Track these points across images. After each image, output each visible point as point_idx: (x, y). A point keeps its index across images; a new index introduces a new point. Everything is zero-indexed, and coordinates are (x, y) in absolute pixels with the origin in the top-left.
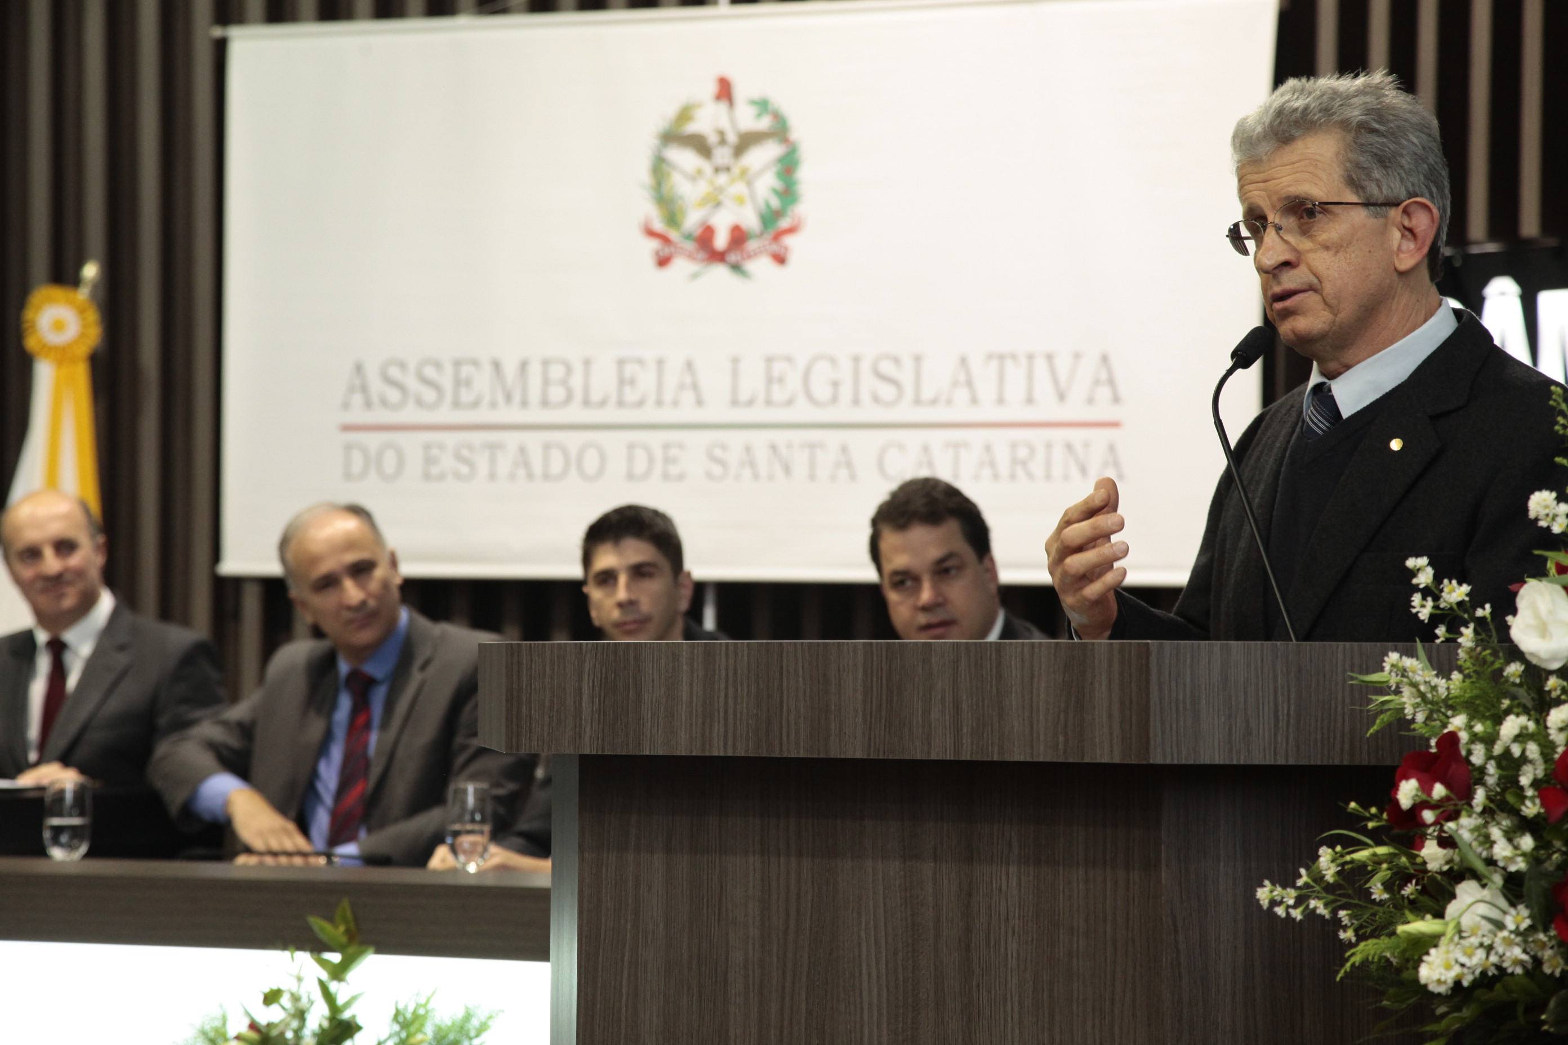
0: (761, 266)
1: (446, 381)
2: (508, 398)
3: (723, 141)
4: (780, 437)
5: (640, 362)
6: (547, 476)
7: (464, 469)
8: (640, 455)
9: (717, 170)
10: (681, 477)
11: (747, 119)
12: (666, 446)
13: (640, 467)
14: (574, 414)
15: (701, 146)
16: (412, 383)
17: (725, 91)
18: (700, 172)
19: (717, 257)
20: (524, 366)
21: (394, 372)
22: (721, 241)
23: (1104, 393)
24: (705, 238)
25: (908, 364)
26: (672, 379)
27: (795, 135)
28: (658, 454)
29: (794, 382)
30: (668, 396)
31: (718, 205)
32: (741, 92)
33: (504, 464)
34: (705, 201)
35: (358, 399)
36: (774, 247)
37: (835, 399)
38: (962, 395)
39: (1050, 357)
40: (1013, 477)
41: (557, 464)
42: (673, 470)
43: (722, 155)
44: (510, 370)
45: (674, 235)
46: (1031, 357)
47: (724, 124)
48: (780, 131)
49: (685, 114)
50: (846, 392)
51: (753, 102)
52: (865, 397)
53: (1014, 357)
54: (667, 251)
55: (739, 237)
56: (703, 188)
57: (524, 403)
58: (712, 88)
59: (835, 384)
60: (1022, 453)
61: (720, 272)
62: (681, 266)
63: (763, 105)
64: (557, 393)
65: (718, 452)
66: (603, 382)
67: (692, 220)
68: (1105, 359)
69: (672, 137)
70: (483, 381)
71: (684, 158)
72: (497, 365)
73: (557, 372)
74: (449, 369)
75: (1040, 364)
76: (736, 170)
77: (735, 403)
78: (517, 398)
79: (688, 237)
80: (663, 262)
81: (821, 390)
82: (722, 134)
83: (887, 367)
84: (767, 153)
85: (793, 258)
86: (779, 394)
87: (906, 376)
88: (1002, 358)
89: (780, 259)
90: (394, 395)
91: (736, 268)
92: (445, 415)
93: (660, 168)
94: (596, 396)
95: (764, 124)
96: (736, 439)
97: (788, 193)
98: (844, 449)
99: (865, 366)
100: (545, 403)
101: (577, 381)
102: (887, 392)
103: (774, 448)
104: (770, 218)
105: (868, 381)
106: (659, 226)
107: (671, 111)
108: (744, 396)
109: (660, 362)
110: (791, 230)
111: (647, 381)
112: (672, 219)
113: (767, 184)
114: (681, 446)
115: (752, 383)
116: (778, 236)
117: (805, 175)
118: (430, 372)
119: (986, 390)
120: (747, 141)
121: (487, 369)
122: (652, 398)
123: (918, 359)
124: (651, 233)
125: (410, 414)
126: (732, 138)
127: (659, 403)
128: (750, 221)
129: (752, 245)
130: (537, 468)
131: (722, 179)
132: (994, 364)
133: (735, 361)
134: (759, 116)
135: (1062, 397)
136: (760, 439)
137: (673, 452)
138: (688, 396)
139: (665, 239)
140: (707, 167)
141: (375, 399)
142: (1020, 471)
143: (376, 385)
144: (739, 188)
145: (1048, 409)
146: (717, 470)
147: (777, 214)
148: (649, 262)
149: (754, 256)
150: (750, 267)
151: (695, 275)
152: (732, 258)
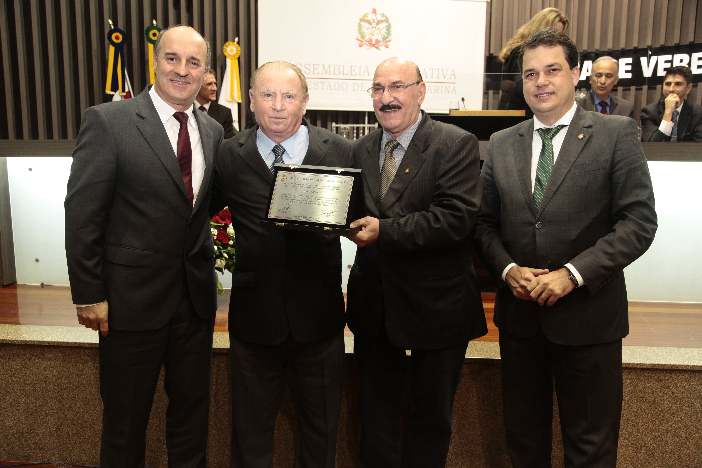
0: (382, 48)
2: (326, 73)
3: (374, 22)
5: (356, 66)
7: (316, 87)
8: (356, 86)
9: (373, 28)
11: (379, 18)
13: (356, 88)
14: (341, 76)
15: (369, 23)
17: (374, 11)
18: (369, 28)
19: (373, 45)
20: (329, 66)
22: (374, 42)
23: (453, 77)
24: (370, 42)
26: (363, 70)
27: (390, 22)
28: (360, 85)
30: (362, 74)
31: (373, 35)
32: (378, 12)
34: (370, 34)
36: (385, 44)
39: (442, 70)
41: (337, 87)
42: (363, 89)
43: (374, 25)
44: (326, 67)
45: (363, 40)
46: (438, 69)
47: (375, 18)
48: (387, 20)
49: (366, 15)
51: (381, 14)
53: (435, 69)
54: (361, 44)
55: (378, 41)
56: (370, 31)
57: (330, 74)
58: (372, 11)
60: (437, 88)
61: (374, 49)
62: (365, 47)
63: (383, 15)
64: (337, 72)
66: (347, 70)
67: (367, 37)
68: (453, 70)
69: (361, 20)
70: (320, 69)
71: (365, 25)
72: (323, 66)
73: (337, 67)
74: (312, 66)
75: (440, 71)
76: (377, 28)
78: (328, 73)
79: (366, 41)
80: (361, 46)
82: (374, 20)
84: (383, 25)
85: (389, 47)
88: (432, 69)
89: (387, 47)
91: (377, 48)
92: (311, 75)
93: (360, 26)
94: (346, 73)
95: (383, 19)
97: (388, 33)
100: (334, 74)
101: (341, 70)
104: (384, 38)
106: (360, 38)
107: (363, 15)
109: (360, 67)
110: (389, 41)
111: (357, 70)
112: (363, 37)
113: (384, 31)
116: (386, 42)
117: (392, 30)
118: (307, 66)
120: (379, 22)
121: (321, 66)
122: (358, 74)
124: (358, 40)
126: (376, 21)
127: (360, 75)
128: (380, 38)
129: (380, 43)
131: (374, 29)
134: (382, 17)
135: (444, 77)
138: (366, 74)
139: (361, 41)
140: (371, 27)
142: (436, 91)
144: (378, 31)
145: (441, 79)
147: (386, 38)
148: (358, 46)
149: (381, 46)
150: (380, 48)
151: (368, 49)
152: (376, 46)
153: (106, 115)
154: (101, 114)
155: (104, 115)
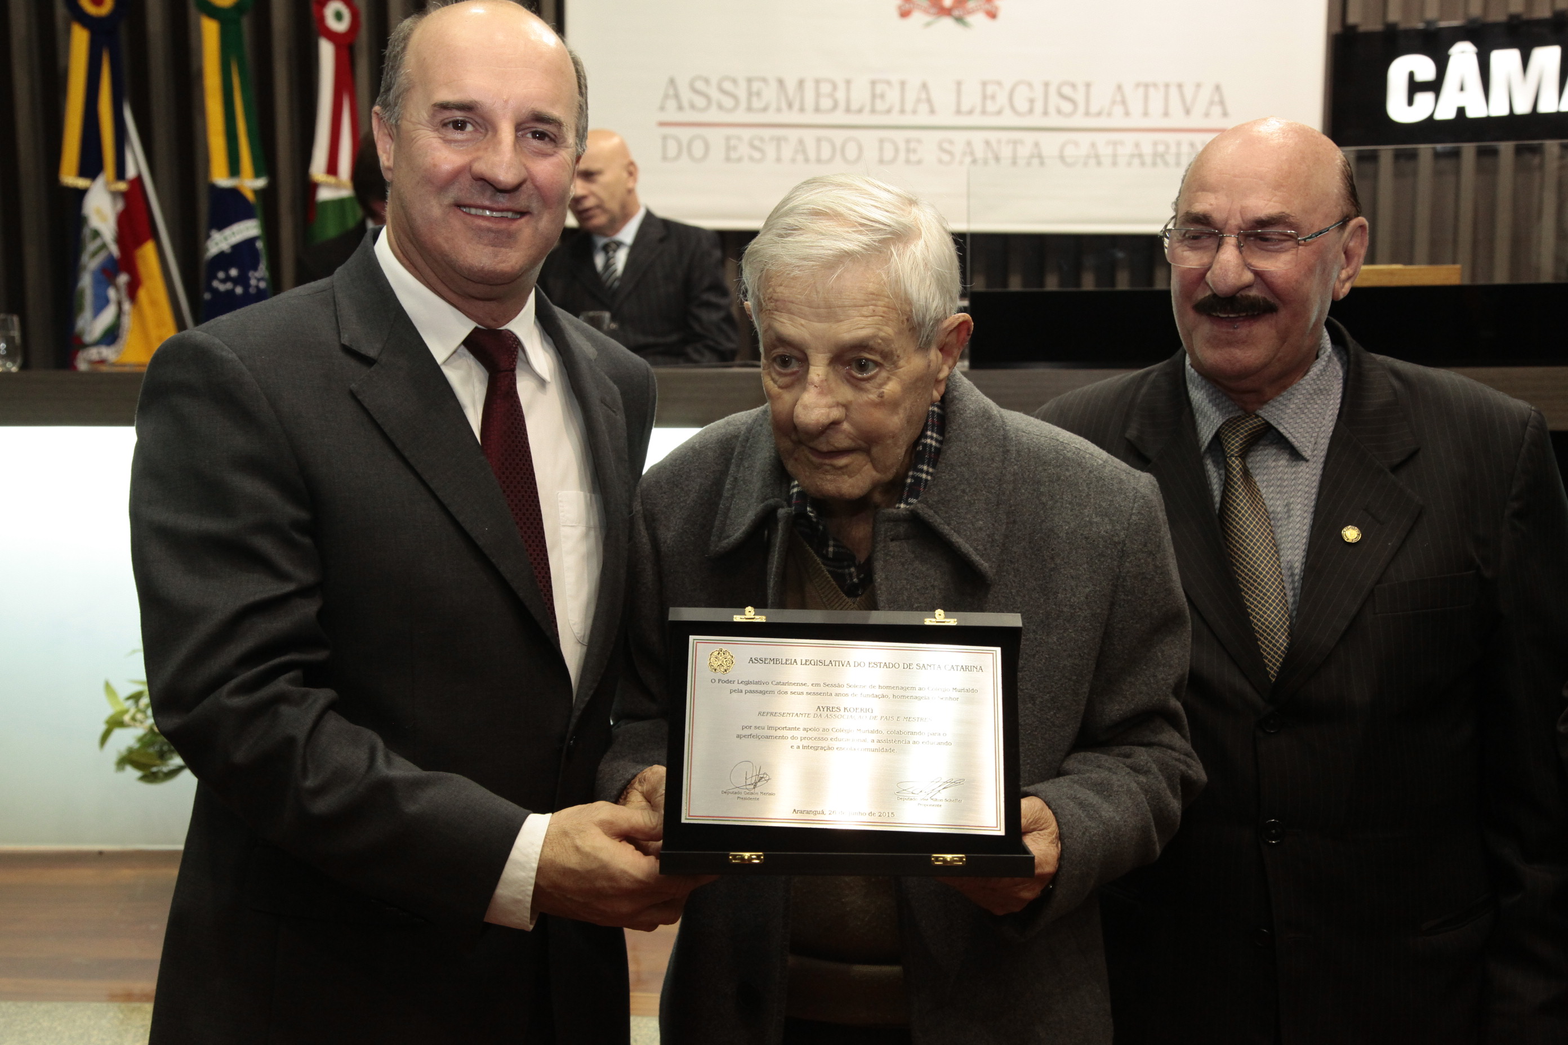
0: (978, 19)
1: (742, 94)
2: (790, 106)
4: (992, 136)
5: (888, 83)
6: (819, 161)
7: (757, 155)
8: (888, 147)
10: (919, 162)
12: (908, 141)
13: (888, 154)
14: (839, 117)
16: (715, 94)
19: (945, 12)
20: (801, 83)
21: (700, 85)
23: (1217, 110)
25: (1082, 89)
26: (911, 96)
28: (902, 146)
29: (1002, 99)
30: (909, 106)
33: (787, 152)
35: (671, 104)
36: (987, 7)
37: (1031, 111)
38: (1118, 110)
39: (1180, 86)
40: (1154, 164)
41: (826, 152)
42: (913, 157)
44: (791, 86)
46: (1167, 86)
50: (1039, 106)
52: (1052, 110)
53: (1155, 85)
54: (908, 6)
57: (802, 109)
59: (1032, 101)
60: (1161, 148)
61: (947, 23)
62: (919, 17)
64: (826, 103)
65: (946, 146)
66: (860, 95)
68: (1218, 88)
70: (770, 94)
72: (781, 82)
73: (825, 88)
74: (743, 84)
75: (1174, 92)
77: (958, 112)
78: (796, 106)
80: (905, 14)
81: (1022, 105)
83: (1067, 91)
85: (1001, 14)
86: (991, 107)
87: (1080, 97)
88: (1146, 86)
89: (992, 15)
90: (700, 102)
91: (959, 20)
92: (741, 116)
94: (855, 106)
96: (960, 138)
98: (1037, 145)
99: (1053, 90)
100: (817, 110)
101: (841, 95)
102: (1067, 107)
103: (987, 143)
105: (1054, 100)
108: (965, 108)
109: (903, 84)
111: (893, 96)
114: (919, 141)
115: (971, 98)
118: (728, 86)
119: (1136, 105)
121: (774, 85)
122: (897, 107)
123: (1088, 85)
125: (713, 115)
127: (902, 111)
129: (971, 4)
130: (812, 154)
132: (1141, 90)
133: (959, 84)
135: (1188, 112)
136: (978, 138)
137: (912, 145)
138: (924, 107)
141: (685, 104)
142: (1159, 161)
143: (686, 95)
145: (1178, 119)
146: (946, 158)
148: (895, 14)
149: (970, 12)
150: (970, 19)
151: (928, 24)
152: (956, 13)
153: (241, 358)
154: (224, 353)
155: (233, 356)
